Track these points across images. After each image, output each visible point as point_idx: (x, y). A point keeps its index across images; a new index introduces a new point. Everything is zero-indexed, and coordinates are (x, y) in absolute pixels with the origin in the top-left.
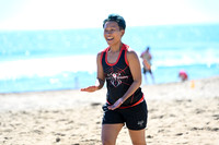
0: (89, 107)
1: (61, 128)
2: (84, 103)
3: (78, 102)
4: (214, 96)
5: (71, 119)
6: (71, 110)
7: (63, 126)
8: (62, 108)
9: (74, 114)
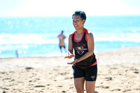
0: (24, 70)
1: (6, 84)
2: (22, 67)
3: (17, 66)
4: (105, 64)
5: (13, 78)
6: (13, 72)
7: (7, 83)
8: (7, 70)
9: (15, 75)
